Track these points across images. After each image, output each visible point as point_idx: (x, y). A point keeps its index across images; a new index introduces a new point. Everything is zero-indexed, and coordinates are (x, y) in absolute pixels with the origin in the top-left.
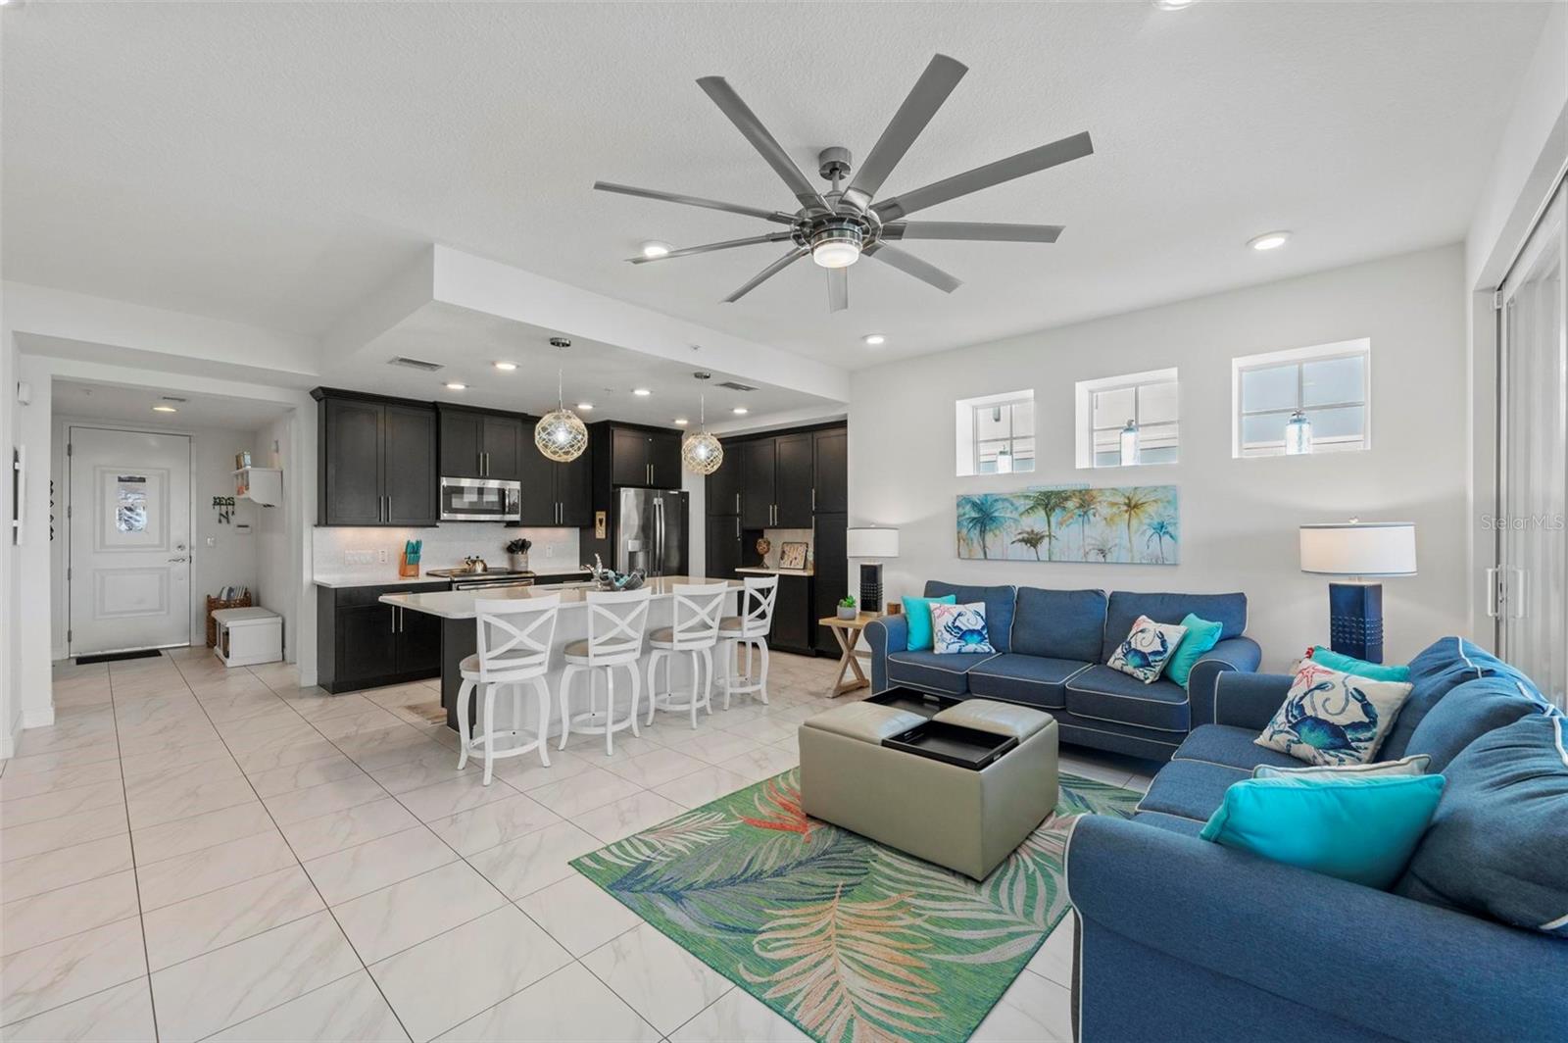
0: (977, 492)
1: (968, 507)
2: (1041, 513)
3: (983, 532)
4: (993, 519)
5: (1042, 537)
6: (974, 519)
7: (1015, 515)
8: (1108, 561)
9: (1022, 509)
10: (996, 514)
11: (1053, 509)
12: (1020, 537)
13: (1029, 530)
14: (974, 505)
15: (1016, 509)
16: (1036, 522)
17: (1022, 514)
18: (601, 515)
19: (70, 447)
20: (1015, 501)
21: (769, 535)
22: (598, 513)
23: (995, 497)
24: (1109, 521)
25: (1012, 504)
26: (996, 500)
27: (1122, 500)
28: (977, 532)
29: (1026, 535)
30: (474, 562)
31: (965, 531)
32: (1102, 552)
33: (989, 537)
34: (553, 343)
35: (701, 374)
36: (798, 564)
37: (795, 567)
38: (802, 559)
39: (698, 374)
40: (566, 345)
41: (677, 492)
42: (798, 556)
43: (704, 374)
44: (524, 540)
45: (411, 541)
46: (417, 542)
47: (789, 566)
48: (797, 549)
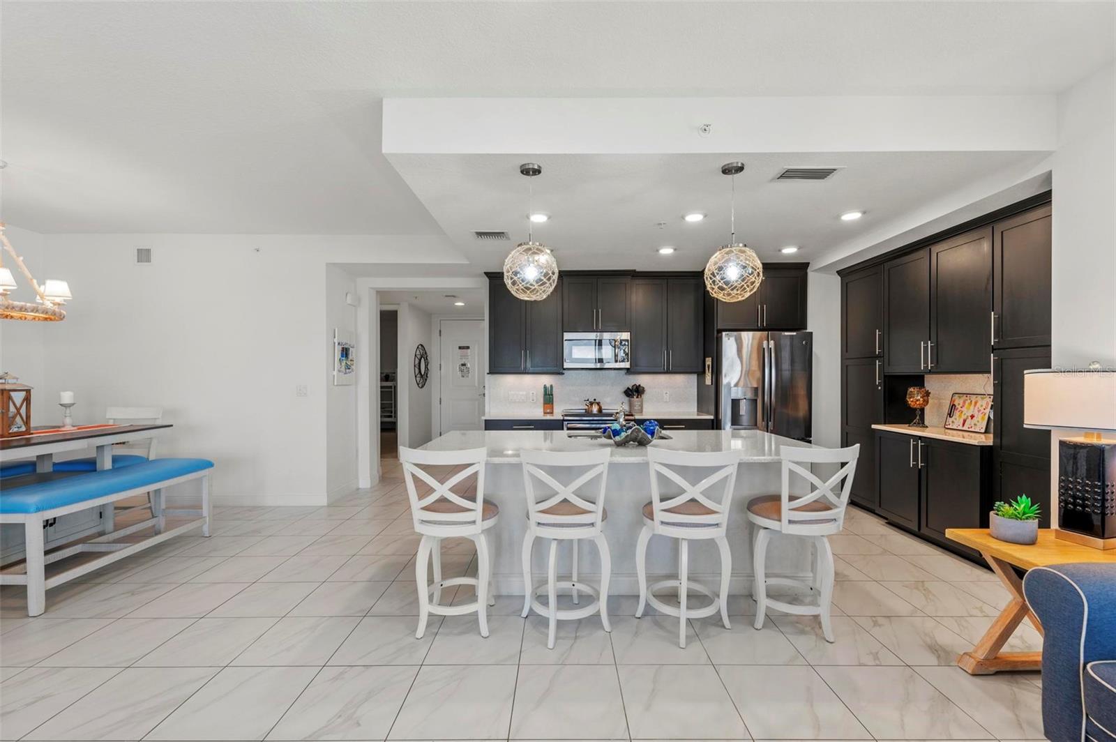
18: (709, 361)
19: (440, 331)
21: (932, 383)
22: (707, 359)
30: (591, 404)
34: (522, 172)
35: (730, 166)
36: (975, 425)
37: (970, 430)
38: (983, 418)
39: (726, 167)
40: (537, 172)
41: (795, 334)
42: (976, 414)
43: (735, 165)
44: (639, 385)
45: (548, 386)
46: (551, 386)
47: (960, 428)
48: (976, 403)
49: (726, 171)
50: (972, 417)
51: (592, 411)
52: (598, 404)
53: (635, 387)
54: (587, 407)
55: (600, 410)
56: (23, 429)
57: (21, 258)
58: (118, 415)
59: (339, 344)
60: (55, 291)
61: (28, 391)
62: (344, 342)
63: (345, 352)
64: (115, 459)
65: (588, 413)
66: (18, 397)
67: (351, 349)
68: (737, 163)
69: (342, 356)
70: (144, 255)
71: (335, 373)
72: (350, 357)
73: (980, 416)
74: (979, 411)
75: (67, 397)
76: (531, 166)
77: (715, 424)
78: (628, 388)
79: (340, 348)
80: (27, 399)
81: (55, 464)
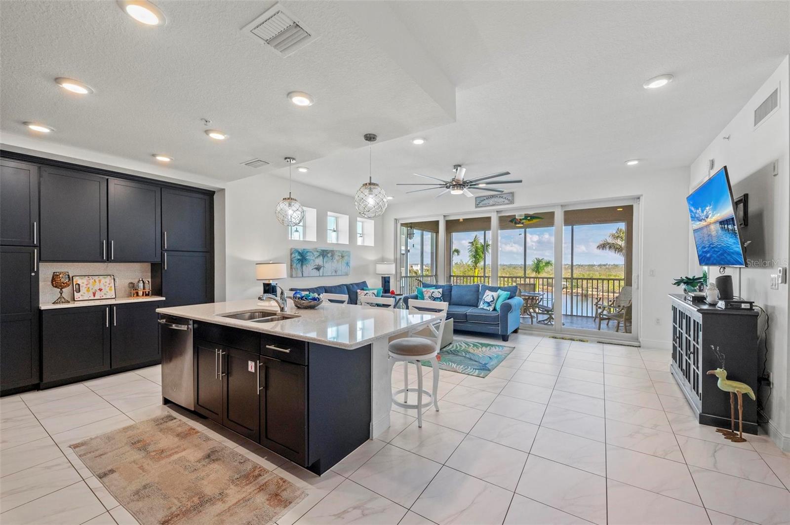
0: (300, 248)
1: (297, 254)
2: (321, 258)
3: (302, 265)
4: (306, 260)
5: (321, 267)
6: (299, 259)
7: (313, 258)
8: (337, 274)
9: (316, 256)
10: (307, 258)
11: (324, 257)
12: (315, 267)
13: (317, 264)
14: (299, 253)
15: (314, 256)
16: (319, 261)
17: (316, 258)
20: (314, 252)
23: (307, 251)
24: (338, 261)
25: (313, 254)
26: (307, 252)
27: (340, 255)
28: (300, 265)
29: (316, 266)
31: (295, 265)
32: (336, 272)
33: (304, 267)
36: (105, 294)
37: (102, 298)
38: (110, 290)
42: (102, 287)
47: (92, 298)
48: (100, 281)
50: (100, 290)
73: (108, 289)
74: (105, 286)
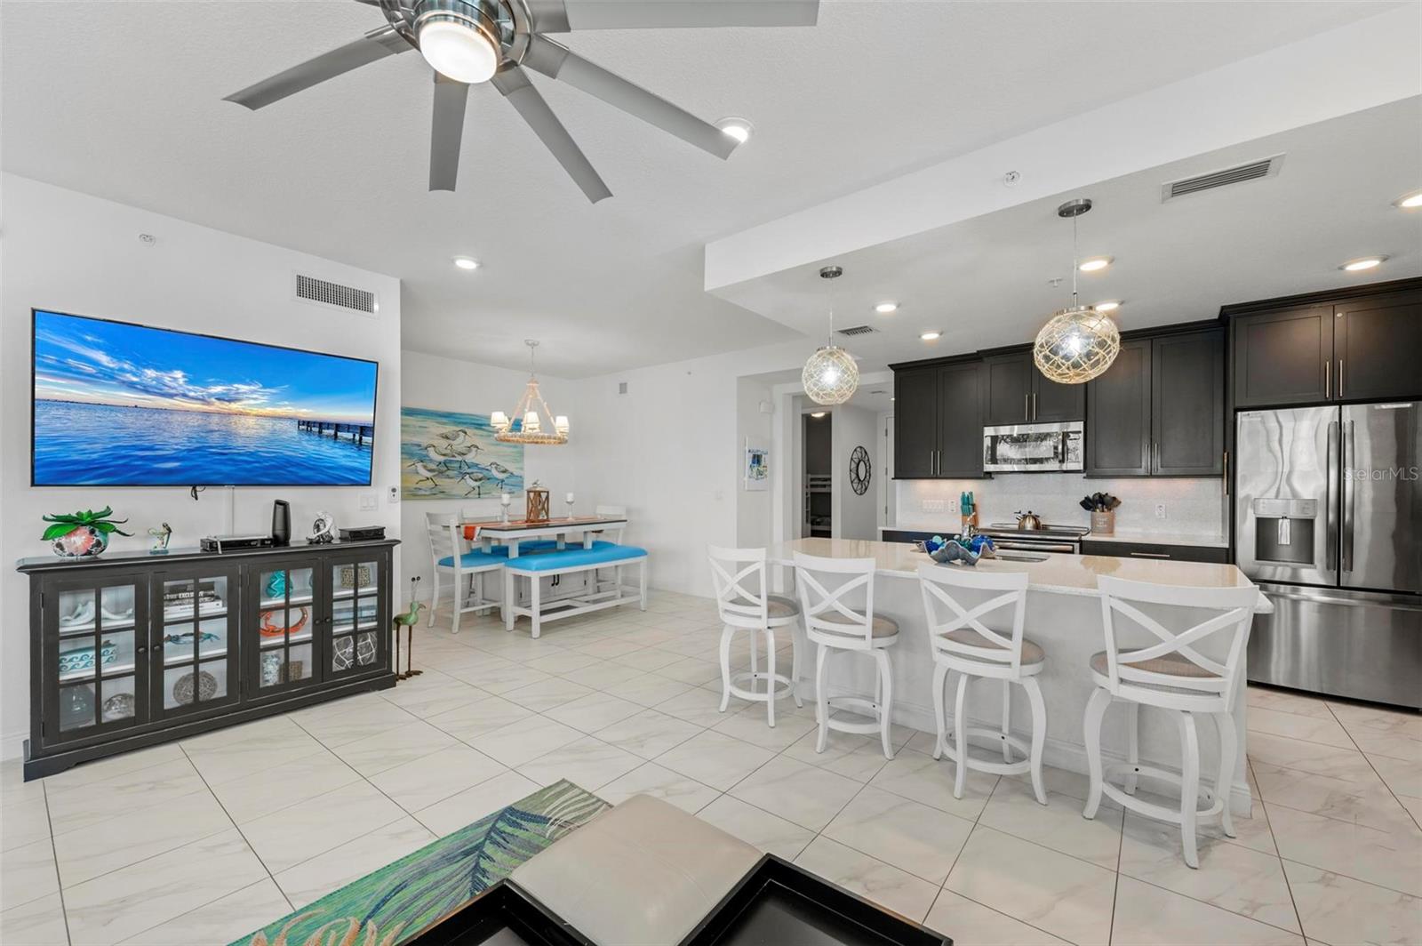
18: (1226, 458)
22: (1225, 455)
30: (1025, 517)
34: (822, 275)
35: (1067, 206)
39: (1063, 208)
40: (838, 273)
41: (1408, 405)
43: (1074, 204)
44: (1107, 494)
45: (966, 494)
46: (971, 493)
49: (1066, 212)
51: (1024, 527)
52: (1035, 518)
53: (1097, 497)
54: (1018, 522)
55: (1037, 526)
56: (545, 518)
57: (545, 403)
58: (604, 511)
59: (749, 451)
60: (562, 423)
61: (548, 492)
62: (755, 449)
63: (757, 459)
64: (594, 544)
65: (1021, 530)
66: (544, 495)
67: (763, 456)
68: (1077, 201)
69: (753, 462)
70: (623, 388)
71: (746, 479)
72: (763, 463)
75: (570, 497)
76: (829, 270)
77: (1227, 556)
78: (1087, 498)
79: (751, 455)
80: (547, 498)
81: (566, 544)
